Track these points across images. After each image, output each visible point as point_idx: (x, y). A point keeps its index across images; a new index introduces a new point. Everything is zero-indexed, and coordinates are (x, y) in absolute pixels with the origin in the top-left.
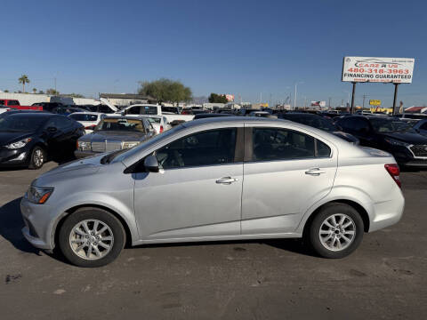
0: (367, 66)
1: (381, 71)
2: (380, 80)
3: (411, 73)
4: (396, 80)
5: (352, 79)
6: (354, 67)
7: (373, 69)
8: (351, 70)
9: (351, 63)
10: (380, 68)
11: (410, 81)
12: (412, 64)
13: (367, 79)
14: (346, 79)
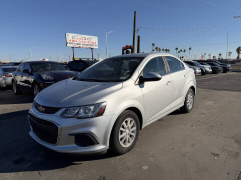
0: (77, 38)
1: (85, 42)
2: (85, 46)
3: (97, 44)
4: (92, 47)
5: (72, 46)
6: (72, 39)
7: (81, 40)
8: (70, 40)
9: (70, 36)
10: (84, 40)
11: (97, 47)
12: (97, 40)
13: (79, 46)
14: (68, 45)
